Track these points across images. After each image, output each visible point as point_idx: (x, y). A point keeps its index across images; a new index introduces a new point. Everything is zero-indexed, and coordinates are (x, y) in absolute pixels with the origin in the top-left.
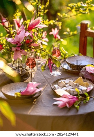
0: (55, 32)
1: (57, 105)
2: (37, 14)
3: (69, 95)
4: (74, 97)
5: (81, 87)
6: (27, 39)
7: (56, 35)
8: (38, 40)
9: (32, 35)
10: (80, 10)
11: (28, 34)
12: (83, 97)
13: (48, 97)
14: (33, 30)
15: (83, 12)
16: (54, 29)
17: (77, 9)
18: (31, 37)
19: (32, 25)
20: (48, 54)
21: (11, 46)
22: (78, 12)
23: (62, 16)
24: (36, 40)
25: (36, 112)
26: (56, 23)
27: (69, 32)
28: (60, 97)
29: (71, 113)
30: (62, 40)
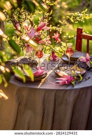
0: (56, 36)
1: (58, 83)
2: (44, 20)
3: (67, 76)
4: (71, 77)
5: (76, 72)
6: (36, 38)
7: (57, 38)
8: (44, 38)
9: (40, 35)
10: (77, 19)
11: (37, 34)
12: (78, 78)
13: (52, 79)
14: (41, 31)
15: (79, 20)
16: (56, 34)
17: (74, 18)
18: (39, 36)
19: (40, 27)
20: (52, 49)
21: (24, 42)
22: (75, 20)
23: (62, 23)
24: (43, 38)
25: (44, 87)
26: (58, 29)
27: (68, 36)
28: (61, 77)
29: (69, 88)
30: (62, 42)
